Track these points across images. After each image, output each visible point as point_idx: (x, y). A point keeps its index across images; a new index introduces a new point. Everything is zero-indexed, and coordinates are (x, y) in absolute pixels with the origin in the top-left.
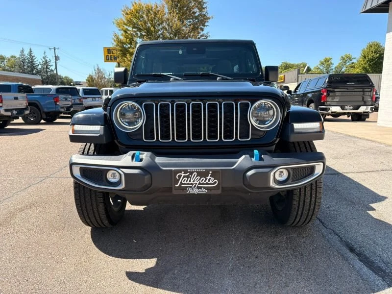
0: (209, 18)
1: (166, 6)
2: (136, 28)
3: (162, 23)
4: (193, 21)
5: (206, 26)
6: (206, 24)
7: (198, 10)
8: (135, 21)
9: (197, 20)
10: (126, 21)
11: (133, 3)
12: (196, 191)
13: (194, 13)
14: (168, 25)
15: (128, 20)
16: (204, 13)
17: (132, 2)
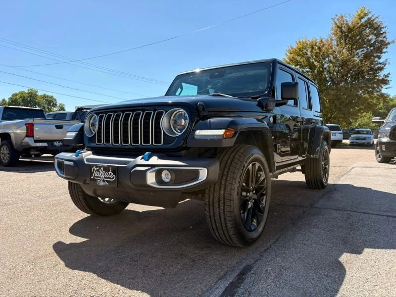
0: (389, 43)
1: (334, 38)
2: (299, 65)
3: (328, 56)
4: (367, 49)
5: (384, 53)
6: (384, 50)
7: (374, 37)
8: (299, 58)
9: (372, 48)
10: (288, 61)
11: (298, 42)
12: (102, 183)
13: (370, 40)
14: (334, 58)
15: (291, 60)
16: (382, 39)
17: (296, 42)
